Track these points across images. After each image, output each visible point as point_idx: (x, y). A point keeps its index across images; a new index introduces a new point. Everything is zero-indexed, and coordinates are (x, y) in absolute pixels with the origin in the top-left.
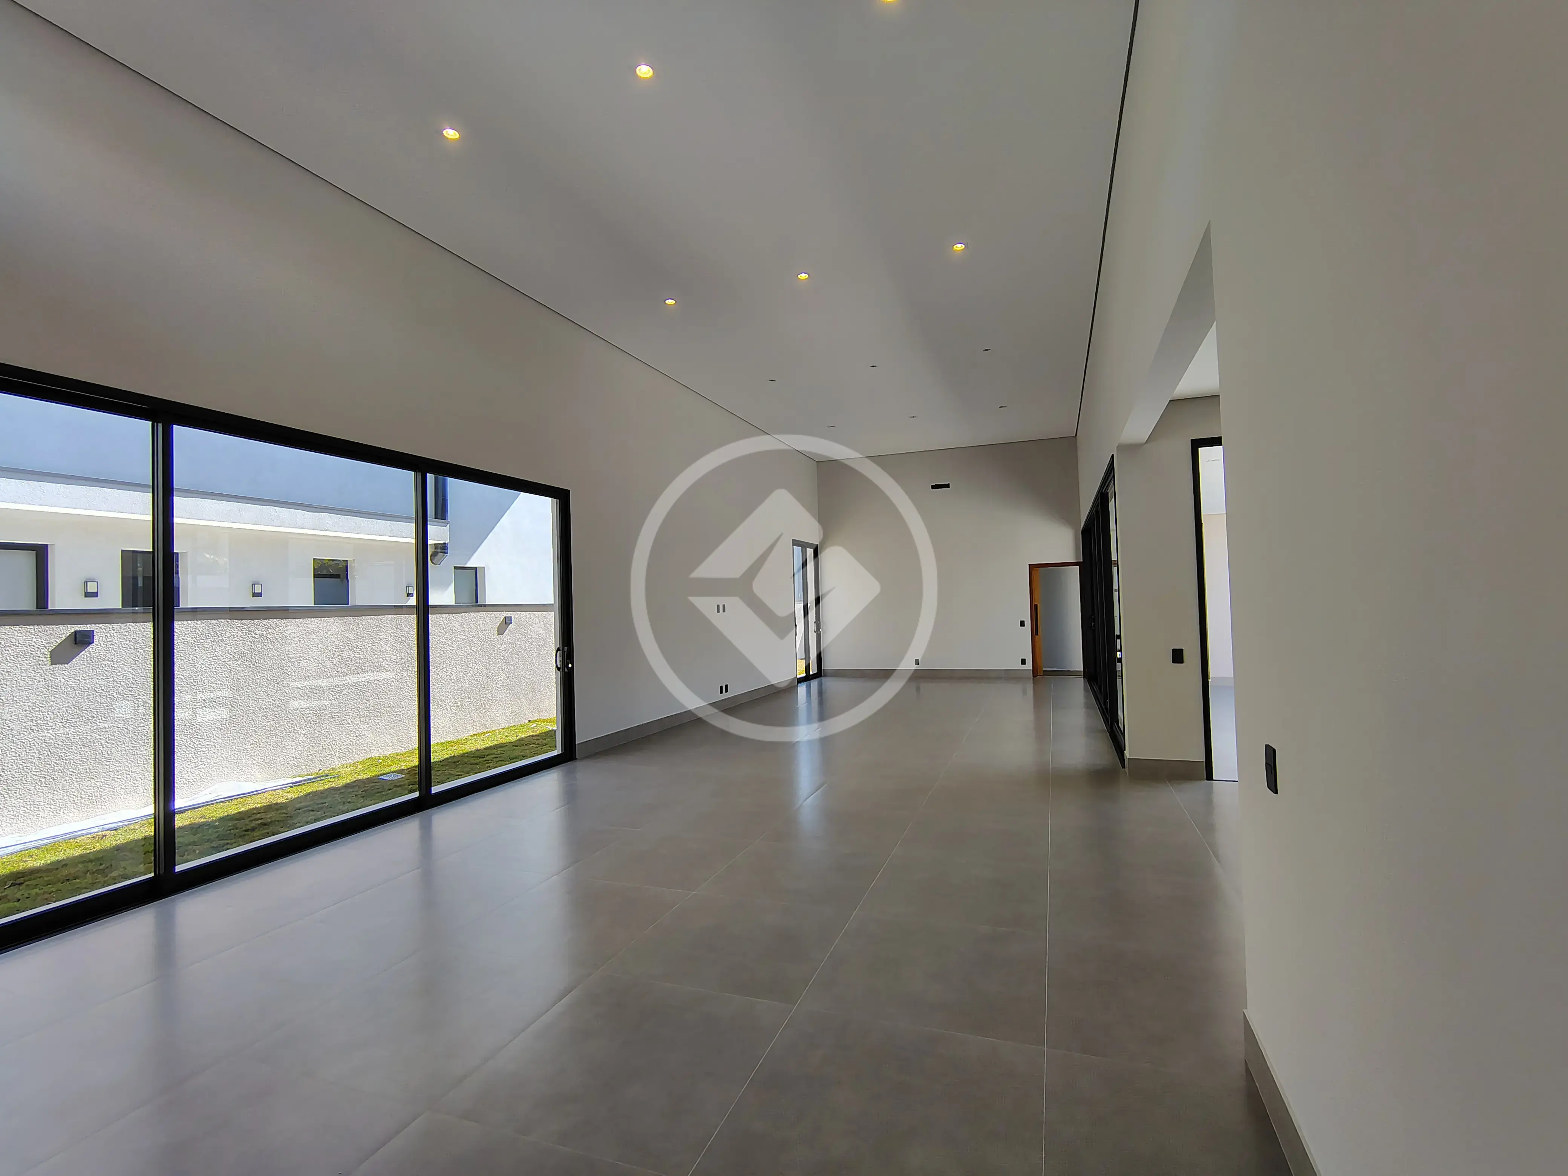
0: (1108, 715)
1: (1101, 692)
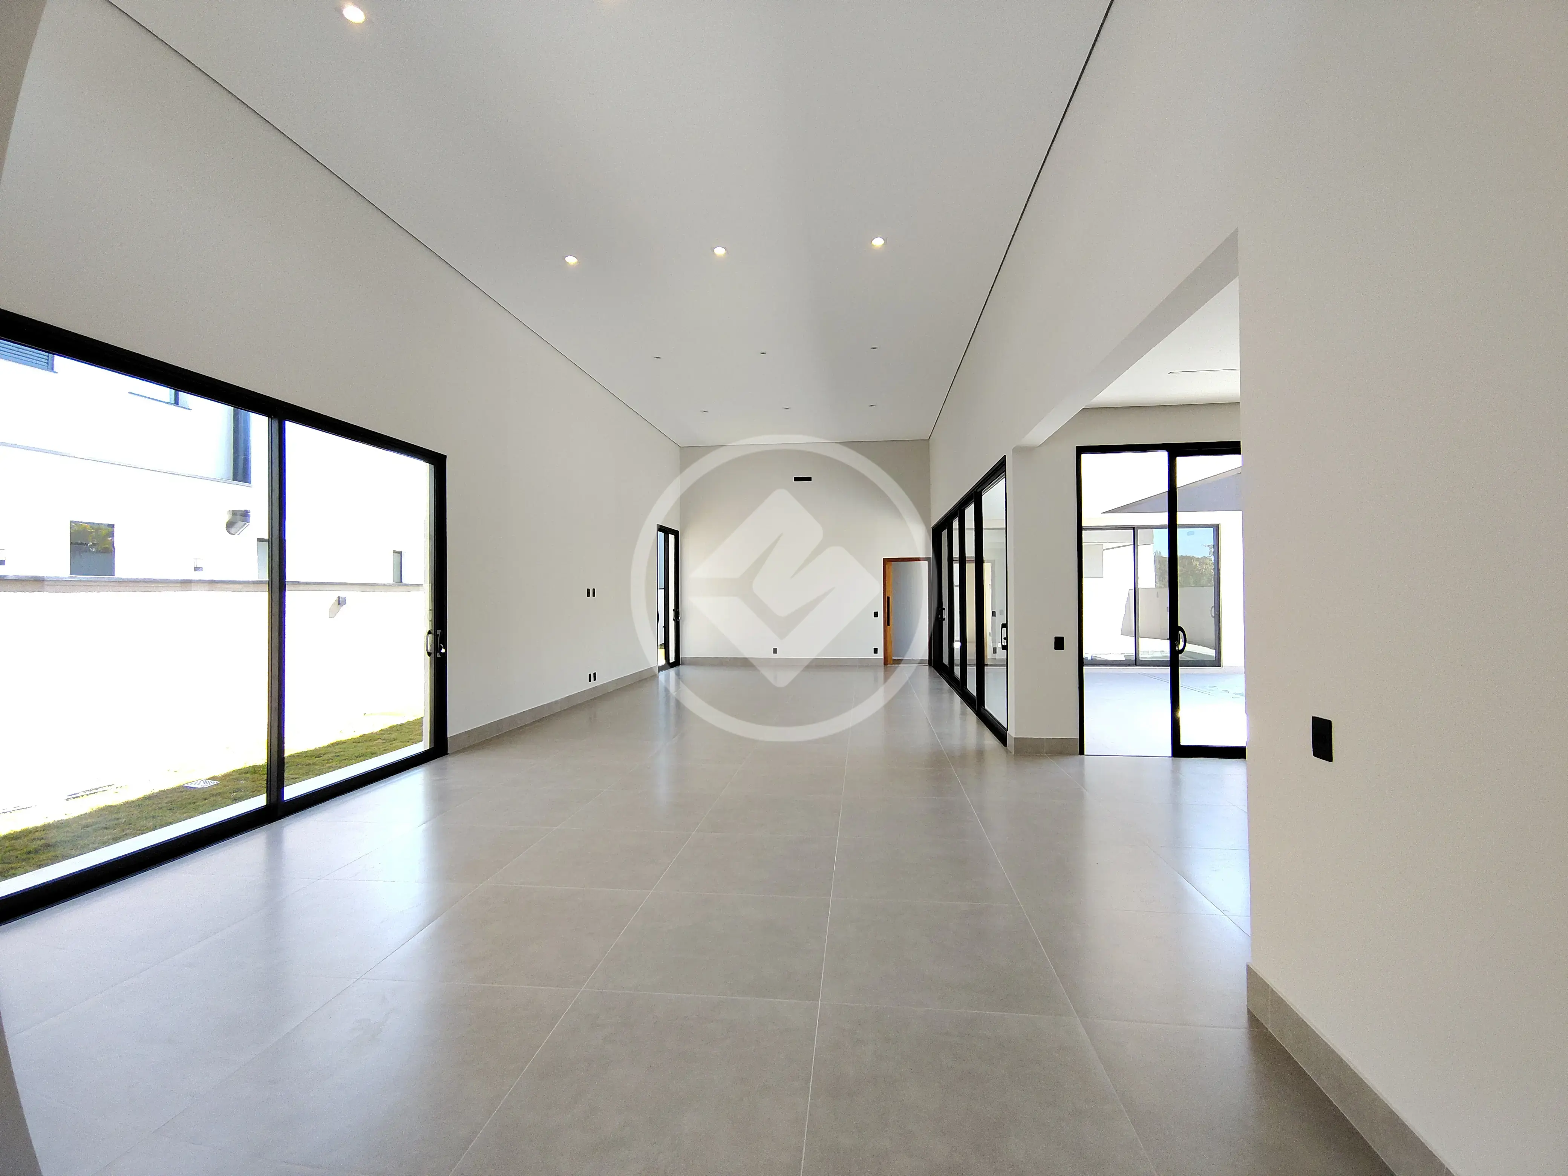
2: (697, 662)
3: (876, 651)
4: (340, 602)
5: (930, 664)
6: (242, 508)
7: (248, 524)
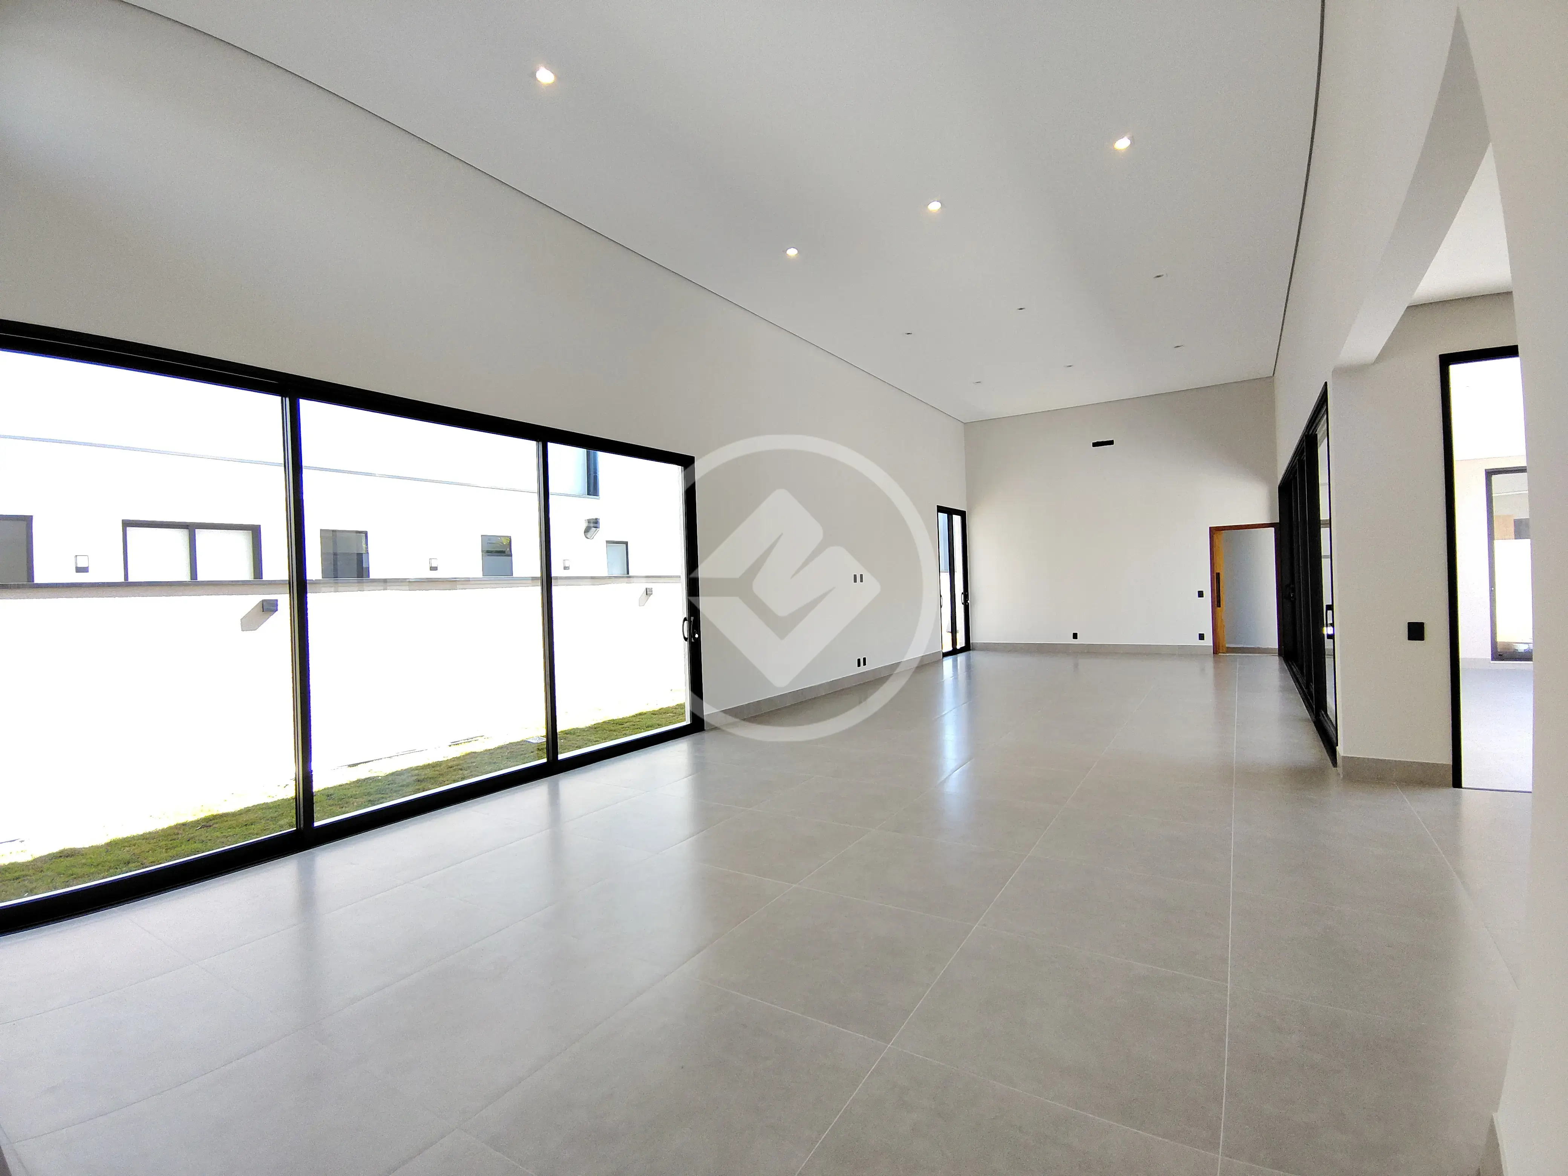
0: (1313, 703)
1: (1302, 673)
2: (988, 648)
3: (1201, 637)
4: (648, 592)
5: (1280, 654)
6: (594, 517)
7: (598, 529)
